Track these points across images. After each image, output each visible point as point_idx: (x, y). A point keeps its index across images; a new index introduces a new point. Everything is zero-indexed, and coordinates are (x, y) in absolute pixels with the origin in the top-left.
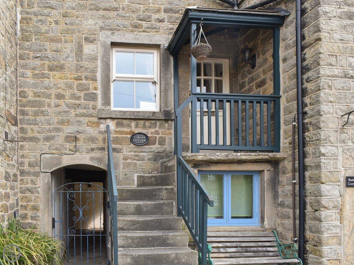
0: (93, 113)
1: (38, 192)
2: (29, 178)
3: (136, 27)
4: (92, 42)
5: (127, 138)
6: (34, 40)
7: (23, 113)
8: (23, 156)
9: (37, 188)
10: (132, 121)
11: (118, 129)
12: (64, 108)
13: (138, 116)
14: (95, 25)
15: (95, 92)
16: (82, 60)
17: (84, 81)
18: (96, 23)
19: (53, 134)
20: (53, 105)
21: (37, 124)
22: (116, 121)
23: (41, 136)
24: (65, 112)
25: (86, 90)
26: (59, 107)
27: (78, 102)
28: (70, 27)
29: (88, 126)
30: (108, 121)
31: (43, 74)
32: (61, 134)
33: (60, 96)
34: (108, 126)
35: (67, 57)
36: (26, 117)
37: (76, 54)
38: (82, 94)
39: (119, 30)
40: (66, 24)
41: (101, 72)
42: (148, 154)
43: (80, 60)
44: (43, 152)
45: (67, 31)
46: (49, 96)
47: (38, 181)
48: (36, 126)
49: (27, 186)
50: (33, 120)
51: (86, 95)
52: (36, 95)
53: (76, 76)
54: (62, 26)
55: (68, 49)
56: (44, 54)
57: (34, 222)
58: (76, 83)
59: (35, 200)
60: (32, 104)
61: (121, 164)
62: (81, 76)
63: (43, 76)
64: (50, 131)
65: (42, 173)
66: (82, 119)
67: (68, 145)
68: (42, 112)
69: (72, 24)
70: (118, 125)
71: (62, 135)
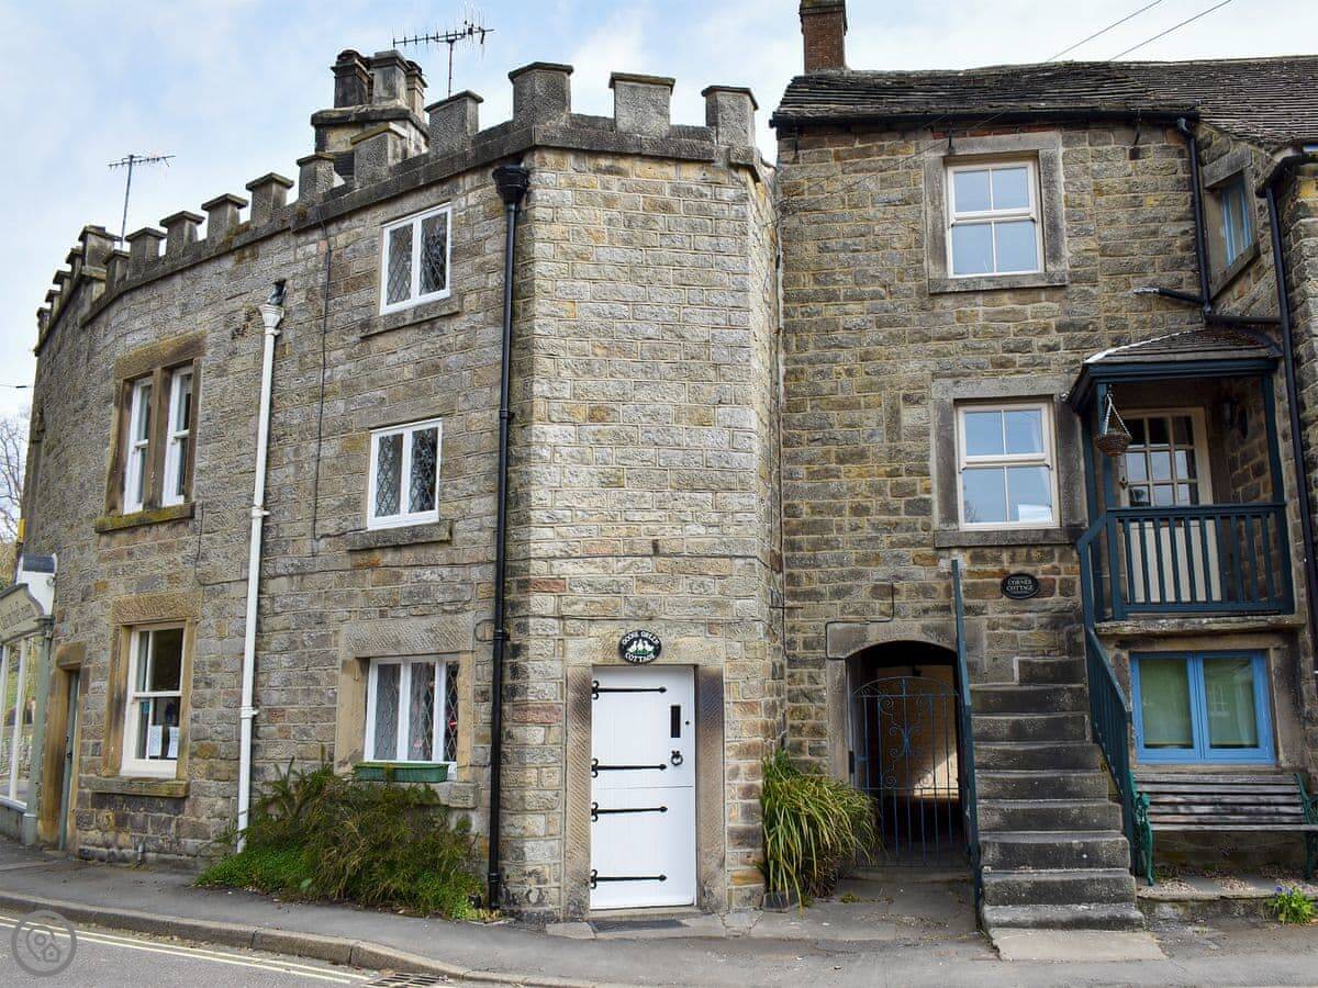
0: (924, 539)
1: (822, 699)
2: (804, 671)
3: (1002, 365)
4: (917, 402)
5: (994, 584)
6: (809, 409)
7: (792, 546)
8: (792, 629)
9: (820, 690)
10: (1004, 550)
11: (975, 569)
12: (868, 531)
13: (1013, 540)
14: (922, 370)
15: (927, 496)
16: (899, 439)
17: (905, 478)
18: (925, 366)
19: (849, 583)
20: (847, 528)
21: (818, 566)
22: (970, 552)
23: (825, 589)
24: (870, 539)
25: (908, 494)
26: (860, 531)
27: (894, 519)
28: (875, 378)
29: (915, 564)
30: (955, 552)
31: (827, 470)
32: (864, 582)
33: (859, 510)
34: (954, 563)
35: (871, 435)
36: (799, 554)
37: (888, 428)
38: (901, 503)
39: (969, 375)
40: (867, 373)
41: (938, 458)
42: (1040, 615)
43: (895, 438)
44: (830, 620)
45: (870, 387)
46: (839, 511)
47: (823, 675)
48: (817, 570)
49: (802, 686)
50: (810, 559)
51: (908, 504)
52: (815, 510)
53: (888, 469)
54: (860, 379)
55: (872, 419)
56: (830, 433)
57: (816, 759)
58: (889, 481)
59: (817, 714)
60: (809, 527)
61: (985, 637)
62: (898, 469)
63: (828, 473)
64: (842, 578)
65: (830, 662)
66: (902, 551)
67: (877, 604)
68: (827, 542)
69: (878, 373)
70: (975, 559)
71: (866, 584)
